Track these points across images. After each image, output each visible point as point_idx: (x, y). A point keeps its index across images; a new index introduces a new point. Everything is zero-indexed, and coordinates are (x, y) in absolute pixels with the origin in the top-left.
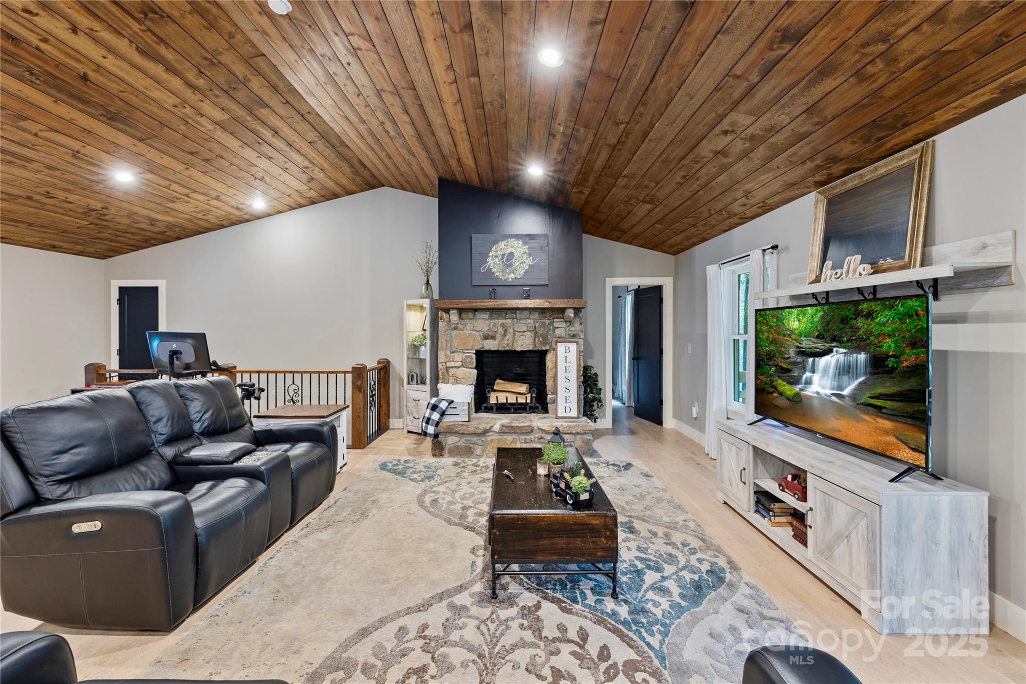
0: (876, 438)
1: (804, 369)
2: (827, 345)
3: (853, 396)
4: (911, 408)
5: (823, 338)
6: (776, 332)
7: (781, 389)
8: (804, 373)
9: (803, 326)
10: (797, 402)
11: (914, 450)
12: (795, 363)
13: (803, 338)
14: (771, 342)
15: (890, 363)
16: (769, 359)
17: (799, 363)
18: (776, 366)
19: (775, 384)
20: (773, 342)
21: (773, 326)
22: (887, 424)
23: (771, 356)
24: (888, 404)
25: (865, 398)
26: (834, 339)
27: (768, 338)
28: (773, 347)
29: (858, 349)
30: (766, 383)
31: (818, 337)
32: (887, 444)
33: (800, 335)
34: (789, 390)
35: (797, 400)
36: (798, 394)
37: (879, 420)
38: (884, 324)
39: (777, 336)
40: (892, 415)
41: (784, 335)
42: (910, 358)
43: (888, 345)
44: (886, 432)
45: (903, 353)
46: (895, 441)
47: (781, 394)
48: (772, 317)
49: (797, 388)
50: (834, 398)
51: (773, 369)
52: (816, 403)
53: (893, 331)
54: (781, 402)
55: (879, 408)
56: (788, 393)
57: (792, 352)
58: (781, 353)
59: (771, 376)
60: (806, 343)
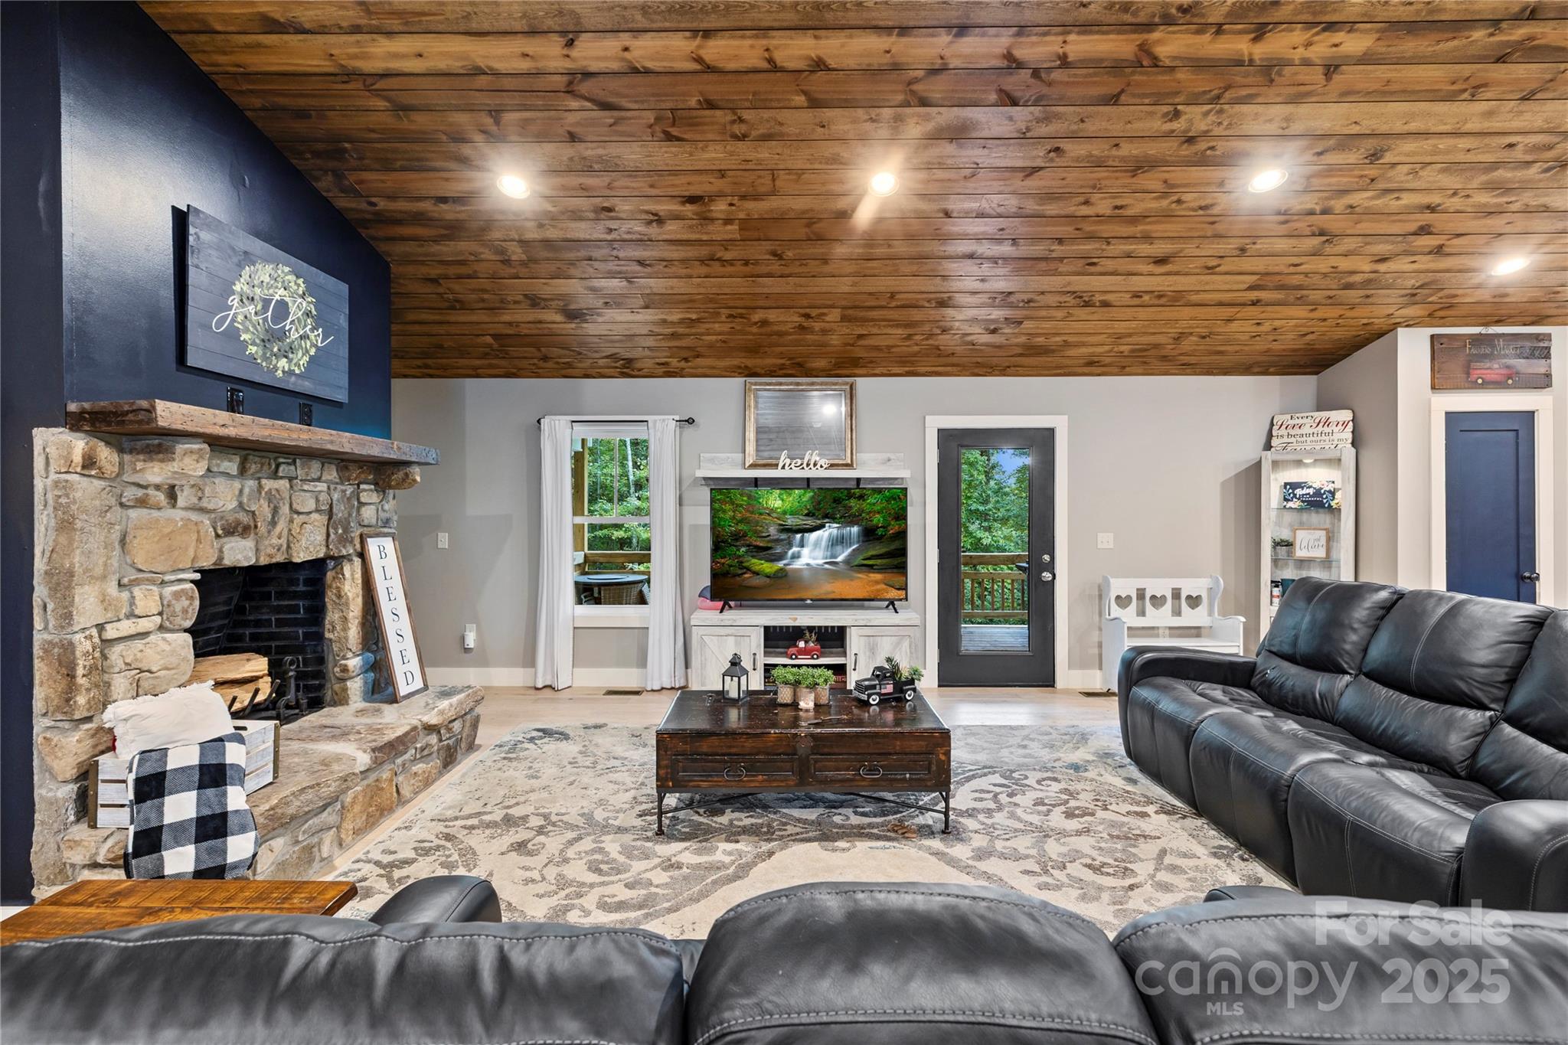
0: (868, 589)
1: (790, 545)
2: (819, 522)
3: (847, 562)
4: (896, 561)
5: (813, 515)
6: (747, 510)
7: (756, 568)
8: (790, 548)
9: (787, 506)
10: (781, 577)
11: (899, 589)
12: (777, 541)
13: (788, 516)
14: (741, 521)
15: (880, 532)
16: (737, 540)
17: (782, 540)
18: (749, 546)
19: (744, 564)
20: (743, 521)
21: (741, 506)
22: (878, 576)
23: (737, 537)
24: (879, 562)
25: (859, 560)
26: (826, 516)
27: (734, 518)
28: (741, 527)
29: (852, 523)
30: (731, 566)
31: (807, 515)
32: (878, 590)
33: (785, 513)
34: (768, 567)
35: (782, 575)
36: (781, 569)
37: (872, 575)
38: (874, 504)
39: (748, 515)
40: (881, 570)
41: (761, 514)
42: (894, 528)
43: (878, 519)
44: (877, 582)
45: (889, 525)
46: (884, 586)
47: (757, 573)
48: (741, 495)
49: (781, 564)
50: (827, 566)
51: (743, 549)
52: (806, 574)
53: (882, 509)
54: (757, 581)
55: (871, 566)
56: (768, 570)
57: (773, 530)
58: (756, 533)
59: (740, 556)
60: (791, 521)
